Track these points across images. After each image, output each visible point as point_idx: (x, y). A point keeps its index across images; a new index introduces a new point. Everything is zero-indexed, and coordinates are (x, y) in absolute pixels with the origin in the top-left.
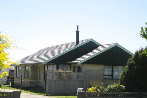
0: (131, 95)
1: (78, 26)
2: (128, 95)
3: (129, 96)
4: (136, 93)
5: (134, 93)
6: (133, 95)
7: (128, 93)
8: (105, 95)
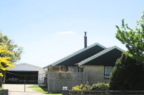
0: (115, 93)
1: (85, 33)
2: (112, 93)
3: (114, 94)
4: (120, 91)
5: (118, 91)
6: (118, 93)
7: (112, 91)
8: (88, 93)
